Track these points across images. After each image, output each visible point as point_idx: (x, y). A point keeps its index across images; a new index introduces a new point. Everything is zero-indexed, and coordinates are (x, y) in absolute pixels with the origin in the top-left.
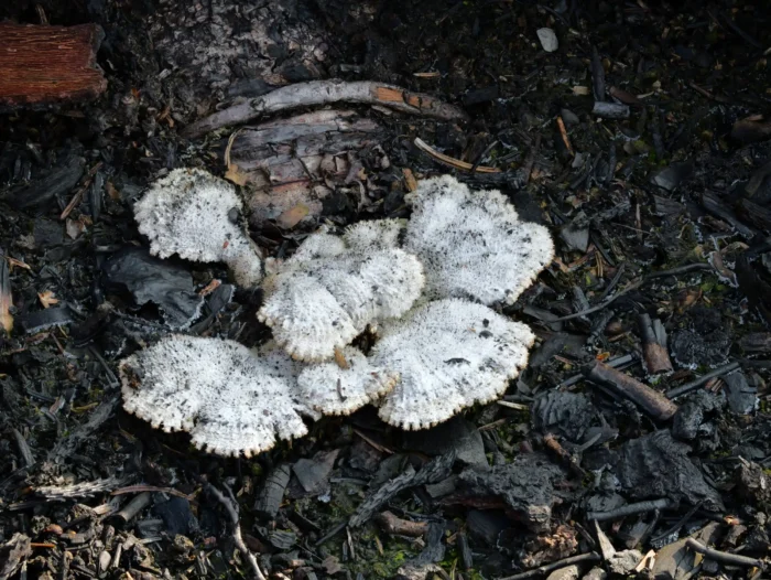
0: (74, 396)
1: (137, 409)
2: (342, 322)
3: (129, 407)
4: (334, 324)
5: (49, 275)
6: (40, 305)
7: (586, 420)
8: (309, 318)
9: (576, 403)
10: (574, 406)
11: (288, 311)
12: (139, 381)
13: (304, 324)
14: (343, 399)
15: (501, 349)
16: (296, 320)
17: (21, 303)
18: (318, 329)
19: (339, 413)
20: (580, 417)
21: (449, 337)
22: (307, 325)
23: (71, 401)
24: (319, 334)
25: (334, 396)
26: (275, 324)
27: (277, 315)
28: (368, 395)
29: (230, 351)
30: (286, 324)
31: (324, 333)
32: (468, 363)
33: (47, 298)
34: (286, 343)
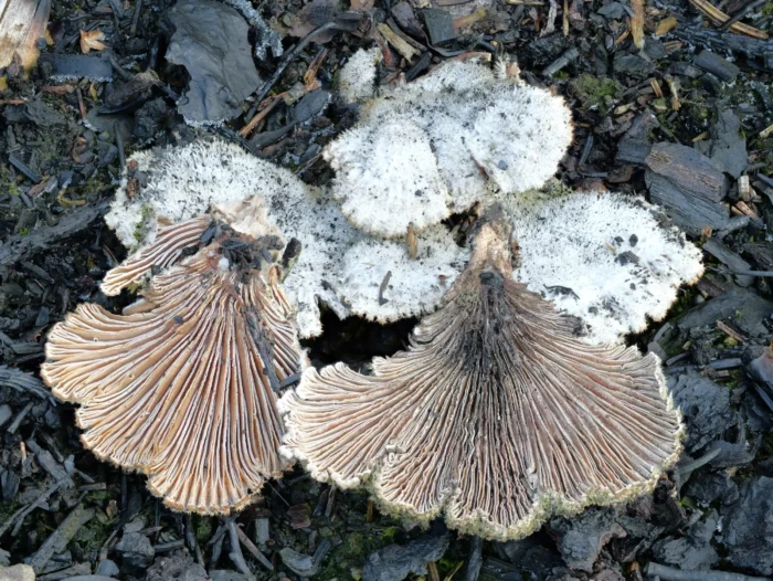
0: (69, 181)
1: (118, 225)
2: (430, 194)
3: (110, 220)
4: (418, 193)
5: (109, 10)
6: (78, 45)
7: (716, 430)
8: (386, 176)
9: (714, 400)
10: (708, 403)
11: (364, 158)
12: (137, 190)
13: (376, 182)
14: (382, 301)
15: (633, 286)
16: (367, 173)
17: (59, 36)
18: (392, 193)
19: (370, 317)
20: (710, 422)
21: (573, 252)
22: (380, 184)
23: (65, 186)
24: (390, 200)
25: (374, 293)
26: (341, 169)
27: (347, 158)
28: (421, 304)
29: (276, 186)
30: (354, 174)
31: (399, 203)
32: (576, 297)
33: (92, 41)
34: (344, 199)
